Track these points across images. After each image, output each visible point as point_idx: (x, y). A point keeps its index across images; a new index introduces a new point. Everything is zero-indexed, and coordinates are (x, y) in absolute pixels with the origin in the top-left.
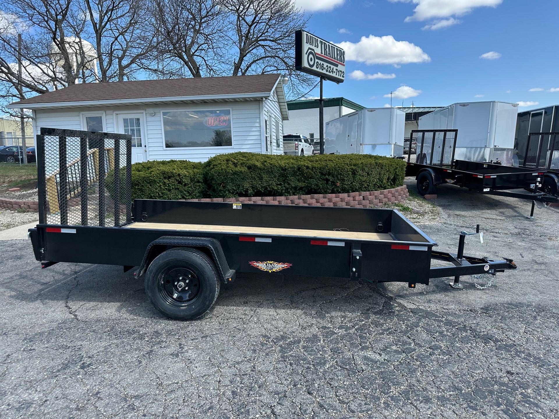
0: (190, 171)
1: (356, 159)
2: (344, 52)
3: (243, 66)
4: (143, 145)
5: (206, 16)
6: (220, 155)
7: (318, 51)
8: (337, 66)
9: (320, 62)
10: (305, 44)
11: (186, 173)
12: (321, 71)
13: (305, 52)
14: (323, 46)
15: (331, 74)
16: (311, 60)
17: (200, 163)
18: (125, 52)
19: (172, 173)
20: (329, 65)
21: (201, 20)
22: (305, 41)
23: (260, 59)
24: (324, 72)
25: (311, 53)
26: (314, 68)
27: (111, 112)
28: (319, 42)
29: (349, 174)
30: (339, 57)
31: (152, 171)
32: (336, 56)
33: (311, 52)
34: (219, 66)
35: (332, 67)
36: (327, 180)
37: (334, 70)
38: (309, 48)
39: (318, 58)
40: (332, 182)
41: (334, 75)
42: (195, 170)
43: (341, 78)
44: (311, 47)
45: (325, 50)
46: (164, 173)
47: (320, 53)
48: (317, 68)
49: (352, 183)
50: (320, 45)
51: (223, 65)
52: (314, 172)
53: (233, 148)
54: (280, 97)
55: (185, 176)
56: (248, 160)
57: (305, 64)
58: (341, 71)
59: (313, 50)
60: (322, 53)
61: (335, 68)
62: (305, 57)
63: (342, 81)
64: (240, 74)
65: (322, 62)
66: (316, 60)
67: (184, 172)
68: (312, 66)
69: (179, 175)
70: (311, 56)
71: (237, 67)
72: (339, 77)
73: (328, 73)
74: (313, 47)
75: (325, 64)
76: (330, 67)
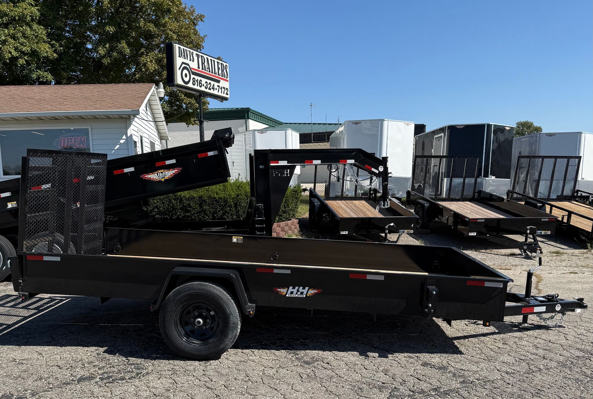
2: (227, 66)
7: (194, 65)
8: (219, 82)
9: (196, 78)
10: (178, 57)
12: (198, 88)
13: (178, 67)
14: (200, 59)
15: (211, 91)
16: (186, 76)
20: (209, 81)
22: (178, 55)
24: (203, 89)
26: (190, 85)
28: (194, 55)
30: (220, 72)
32: (216, 71)
33: (186, 67)
35: (212, 83)
37: (216, 87)
38: (183, 63)
39: (194, 74)
41: (215, 92)
43: (225, 95)
44: (185, 61)
45: (203, 64)
47: (196, 67)
48: (194, 85)
50: (196, 58)
57: (179, 81)
58: (224, 88)
59: (188, 64)
60: (199, 67)
61: (216, 84)
62: (178, 72)
63: (226, 99)
65: (199, 78)
66: (192, 76)
68: (188, 83)
70: (185, 71)
72: (222, 95)
73: (207, 90)
74: (188, 62)
75: (204, 81)
76: (210, 83)
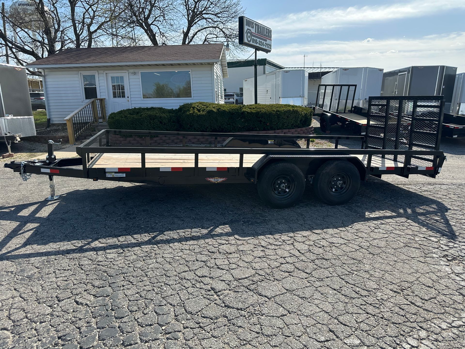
0: (168, 115)
1: (280, 107)
2: (271, 31)
4: (126, 96)
6: (186, 104)
7: (253, 30)
8: (266, 41)
9: (254, 38)
10: (245, 26)
11: (165, 116)
12: (255, 44)
13: (245, 32)
14: (257, 27)
15: (262, 47)
16: (249, 37)
17: (172, 109)
18: (92, 20)
19: (156, 116)
20: (261, 40)
22: (245, 24)
23: (204, 29)
24: (258, 45)
26: (251, 43)
27: (102, 72)
28: (254, 24)
29: (275, 117)
30: (267, 34)
31: (142, 115)
32: (265, 34)
33: (249, 32)
34: (170, 33)
35: (263, 41)
36: (261, 121)
37: (264, 44)
38: (248, 29)
39: (253, 35)
40: (264, 122)
41: (264, 47)
42: (171, 114)
45: (258, 29)
46: (150, 116)
47: (254, 32)
48: (253, 43)
49: (277, 124)
50: (254, 26)
52: (252, 116)
53: (193, 99)
55: (165, 118)
56: (207, 107)
57: (246, 40)
58: (269, 44)
59: (250, 30)
60: (256, 32)
61: (265, 42)
62: (245, 35)
63: (270, 51)
65: (256, 39)
66: (252, 37)
67: (163, 115)
68: (250, 41)
69: (161, 117)
70: (249, 34)
71: (186, 35)
72: (268, 49)
73: (260, 46)
74: (250, 28)
75: (258, 40)
76: (261, 42)
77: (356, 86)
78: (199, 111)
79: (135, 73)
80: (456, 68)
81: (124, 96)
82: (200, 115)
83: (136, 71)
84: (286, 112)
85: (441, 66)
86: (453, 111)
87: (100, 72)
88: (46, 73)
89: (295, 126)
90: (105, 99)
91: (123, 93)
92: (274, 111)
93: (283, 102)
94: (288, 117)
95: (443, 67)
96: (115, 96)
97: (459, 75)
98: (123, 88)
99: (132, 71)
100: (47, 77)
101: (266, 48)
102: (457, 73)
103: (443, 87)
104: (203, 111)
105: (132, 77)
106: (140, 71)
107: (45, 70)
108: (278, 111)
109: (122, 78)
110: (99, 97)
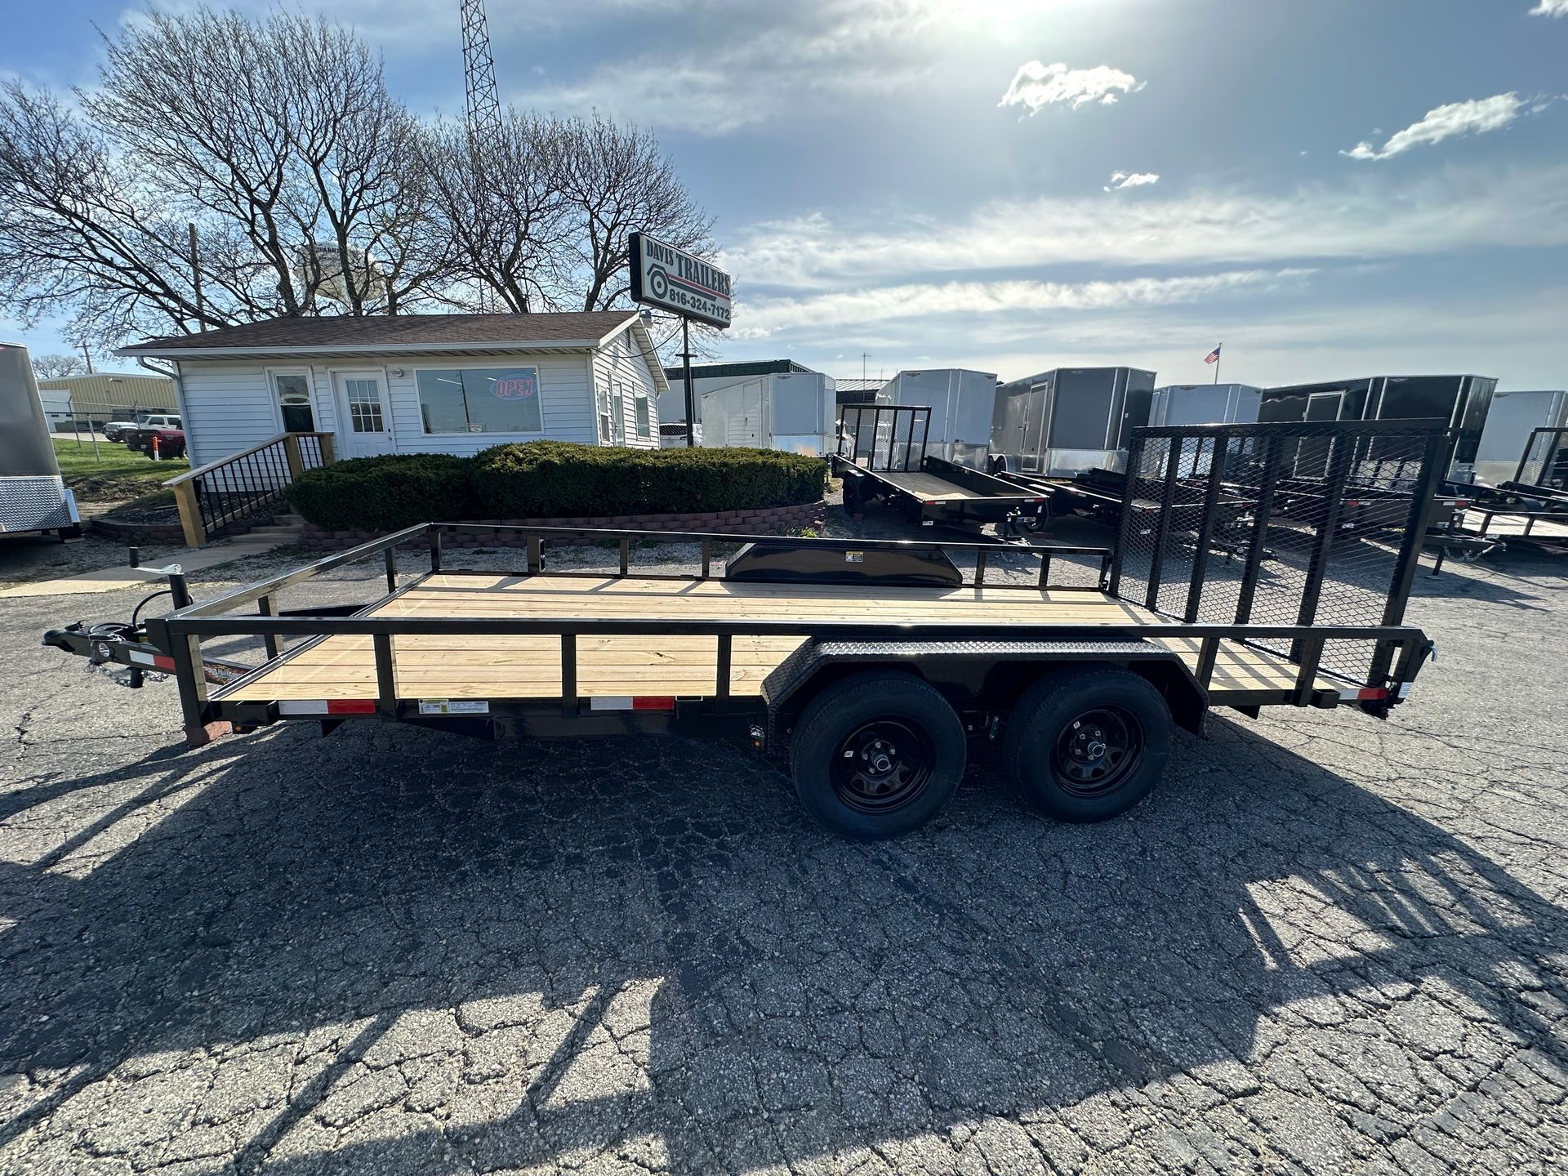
2: (728, 277)
3: (603, 294)
4: (385, 428)
5: (537, 210)
7: (673, 270)
8: (714, 299)
9: (677, 290)
10: (646, 256)
12: (680, 305)
13: (647, 270)
14: (683, 263)
15: (702, 312)
16: (659, 285)
17: (467, 459)
18: (398, 266)
20: (697, 297)
21: (528, 216)
22: (646, 252)
24: (688, 307)
25: (656, 273)
26: (667, 300)
27: (321, 368)
28: (674, 256)
29: (716, 480)
30: (716, 284)
32: (710, 282)
34: (565, 298)
35: (703, 300)
36: (681, 490)
37: (708, 306)
38: (654, 266)
39: (672, 283)
41: (709, 314)
43: (724, 320)
44: (658, 263)
45: (688, 270)
47: (676, 274)
48: (673, 300)
49: (722, 496)
50: (676, 261)
51: (572, 296)
53: (544, 435)
54: (644, 345)
56: (543, 453)
57: (647, 292)
58: (723, 309)
59: (663, 269)
60: (680, 274)
61: (709, 302)
62: (646, 280)
63: (726, 325)
64: (597, 307)
65: (682, 291)
66: (670, 287)
69: (418, 479)
71: (592, 297)
72: (720, 318)
73: (695, 310)
74: (663, 264)
75: (689, 295)
76: (699, 300)
77: (929, 410)
78: (519, 461)
79: (403, 374)
80: (1154, 374)
81: (379, 429)
82: (517, 472)
83: (405, 367)
84: (745, 467)
85: (1120, 369)
86: (1148, 468)
87: (317, 368)
88: (184, 370)
89: (771, 503)
90: (332, 434)
91: (379, 421)
92: (714, 464)
93: (778, 445)
94: (750, 480)
95: (1124, 371)
96: (358, 428)
97: (1160, 390)
98: (377, 410)
99: (396, 367)
100: (186, 380)
101: (715, 317)
102: (1156, 387)
103: (1124, 415)
104: (530, 463)
105: (395, 381)
106: (415, 368)
107: (181, 363)
108: (726, 465)
109: (373, 383)
110: (317, 429)
